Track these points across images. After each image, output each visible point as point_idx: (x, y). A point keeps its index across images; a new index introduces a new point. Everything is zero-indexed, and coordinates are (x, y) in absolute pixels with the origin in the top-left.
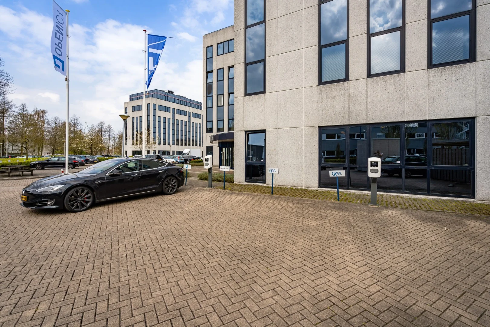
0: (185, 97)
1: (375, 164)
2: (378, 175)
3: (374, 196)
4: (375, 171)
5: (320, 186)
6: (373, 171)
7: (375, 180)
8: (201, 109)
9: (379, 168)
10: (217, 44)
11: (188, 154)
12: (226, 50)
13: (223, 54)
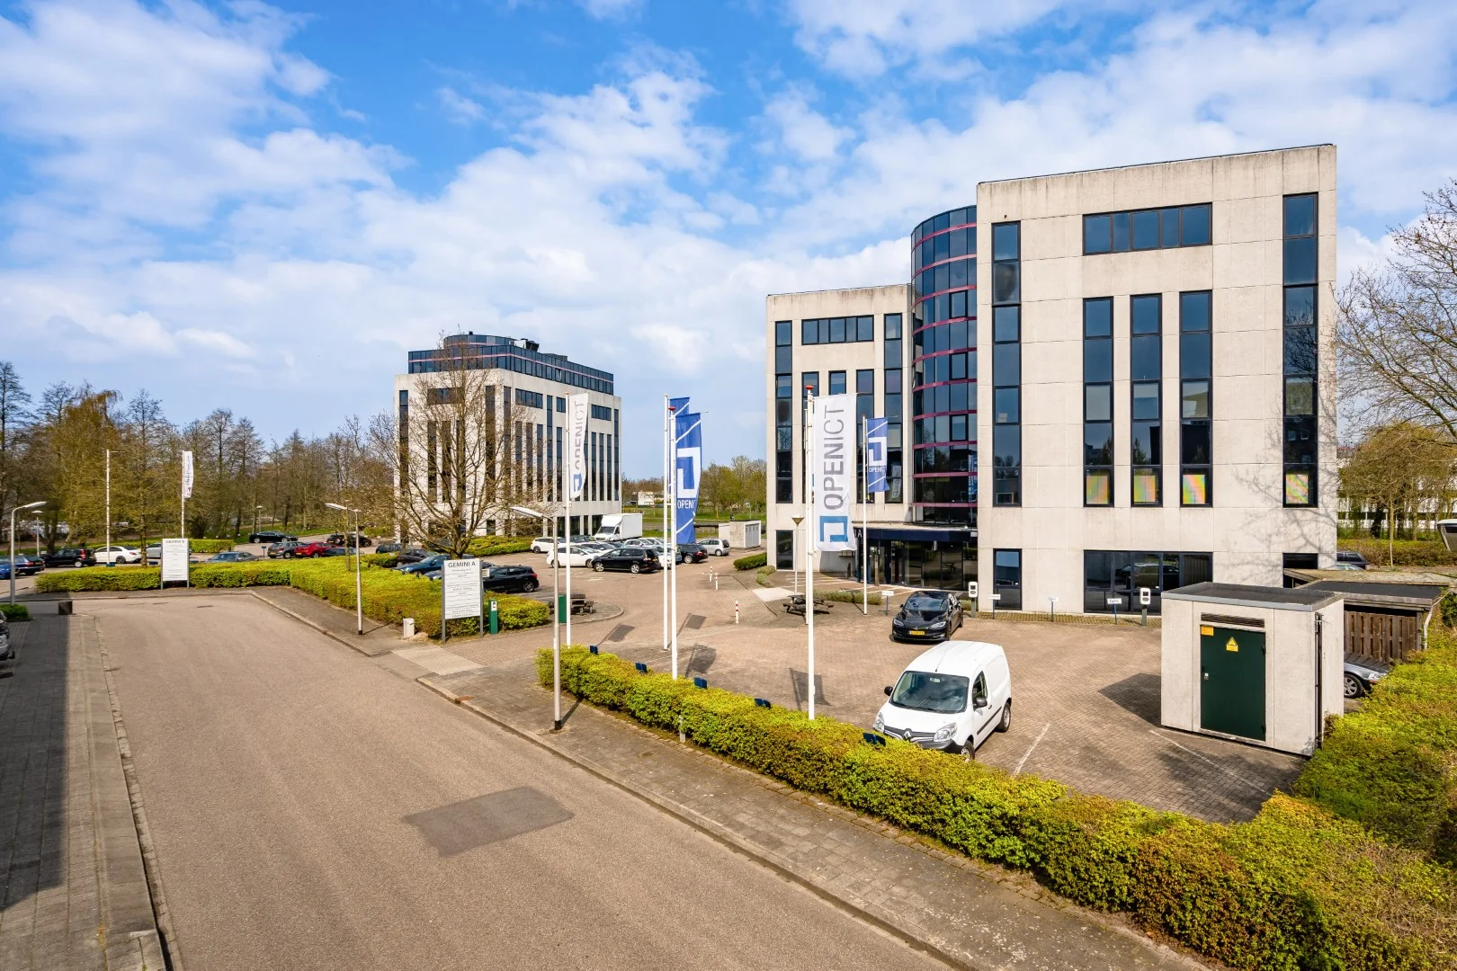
0: (563, 358)
1: (1146, 594)
2: (1148, 603)
3: (1144, 619)
4: (1147, 600)
5: (1085, 612)
6: (1144, 599)
7: (1145, 606)
8: (611, 393)
9: (1149, 597)
10: (803, 321)
11: (618, 528)
12: (824, 336)
13: (818, 343)
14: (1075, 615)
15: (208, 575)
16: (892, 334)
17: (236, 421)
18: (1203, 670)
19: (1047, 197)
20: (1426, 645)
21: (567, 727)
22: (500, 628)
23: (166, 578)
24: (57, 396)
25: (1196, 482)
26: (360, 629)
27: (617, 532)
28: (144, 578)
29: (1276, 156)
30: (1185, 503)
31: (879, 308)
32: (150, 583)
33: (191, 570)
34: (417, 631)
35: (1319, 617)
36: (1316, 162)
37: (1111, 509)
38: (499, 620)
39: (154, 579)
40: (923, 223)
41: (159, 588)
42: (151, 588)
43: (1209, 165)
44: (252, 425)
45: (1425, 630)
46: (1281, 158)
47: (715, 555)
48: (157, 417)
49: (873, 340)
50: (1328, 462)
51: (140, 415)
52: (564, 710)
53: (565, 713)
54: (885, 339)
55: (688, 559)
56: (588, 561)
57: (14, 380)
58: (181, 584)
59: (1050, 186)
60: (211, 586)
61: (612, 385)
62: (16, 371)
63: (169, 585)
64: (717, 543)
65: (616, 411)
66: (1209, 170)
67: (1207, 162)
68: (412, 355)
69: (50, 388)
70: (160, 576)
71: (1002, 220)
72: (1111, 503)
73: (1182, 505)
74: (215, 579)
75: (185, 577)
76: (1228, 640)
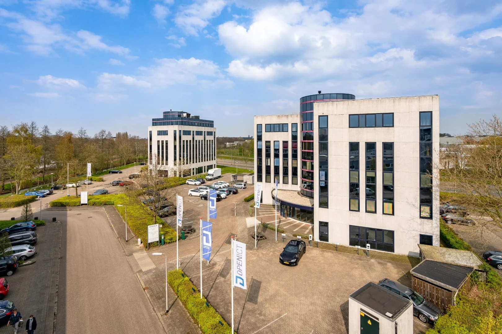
0: (198, 118)
5: (350, 245)
8: (213, 127)
10: (266, 124)
11: (213, 174)
12: (272, 129)
13: (270, 132)
14: (346, 246)
15: (93, 202)
16: (294, 130)
17: (107, 133)
18: (361, 326)
19: (337, 108)
20: (455, 303)
21: (170, 312)
22: (164, 244)
23: (82, 203)
24: (59, 133)
25: (388, 205)
26: (127, 240)
27: (213, 175)
28: (75, 203)
29: (417, 98)
30: (384, 213)
31: (289, 121)
32: (78, 204)
33: (88, 200)
34: (141, 243)
35: (396, 324)
36: (431, 101)
37: (358, 212)
38: (164, 242)
39: (79, 203)
40: (303, 97)
41: (80, 205)
42: (78, 206)
43: (393, 100)
44: (111, 133)
45: (455, 298)
46: (418, 99)
47: (241, 188)
48: (85, 135)
49: (288, 131)
50: (436, 204)
51: (81, 134)
52: (171, 300)
53: (169, 307)
54: (292, 131)
55: (232, 193)
56: (200, 195)
57: (48, 130)
58: (86, 204)
59: (338, 105)
60: (93, 205)
61: (213, 124)
62: (49, 128)
63: (82, 205)
64: (242, 185)
65: (215, 132)
66: (393, 102)
67: (392, 99)
68: (153, 120)
69: (57, 130)
70: (80, 202)
71: (322, 115)
72: (359, 211)
73: (383, 213)
74: (95, 203)
75: (86, 203)
76: (368, 320)
